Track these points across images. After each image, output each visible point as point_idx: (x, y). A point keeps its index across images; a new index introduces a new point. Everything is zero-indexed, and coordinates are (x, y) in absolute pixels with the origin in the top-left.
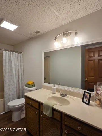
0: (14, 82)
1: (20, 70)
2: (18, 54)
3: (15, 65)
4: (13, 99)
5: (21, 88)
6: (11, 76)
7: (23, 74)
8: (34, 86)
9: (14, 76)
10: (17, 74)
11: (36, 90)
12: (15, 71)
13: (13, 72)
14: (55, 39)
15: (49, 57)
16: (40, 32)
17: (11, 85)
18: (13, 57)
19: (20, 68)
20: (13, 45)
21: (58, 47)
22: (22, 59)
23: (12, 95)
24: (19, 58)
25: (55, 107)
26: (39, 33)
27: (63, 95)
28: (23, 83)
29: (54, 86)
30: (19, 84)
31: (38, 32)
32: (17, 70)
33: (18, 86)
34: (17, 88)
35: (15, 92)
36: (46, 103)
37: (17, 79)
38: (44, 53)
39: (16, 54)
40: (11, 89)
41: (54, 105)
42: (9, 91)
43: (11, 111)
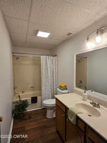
0: (49, 83)
1: (54, 72)
2: (53, 57)
3: (50, 68)
4: (49, 98)
5: (55, 89)
6: (47, 77)
7: (57, 76)
8: (66, 89)
9: (50, 78)
10: (52, 76)
11: (68, 93)
12: (50, 74)
13: (48, 74)
14: (88, 39)
15: (87, 58)
16: (71, 33)
17: (47, 85)
18: (48, 60)
19: (54, 70)
20: (50, 49)
21: (91, 48)
22: (56, 62)
23: (48, 94)
24: (54, 62)
25: (79, 115)
26: (71, 35)
27: (94, 104)
28: (57, 84)
29: (85, 93)
30: (53, 85)
31: (69, 34)
32: (52, 72)
33: (52, 87)
34: (52, 89)
35: (49, 92)
36: (71, 109)
37: (52, 81)
38: (76, 55)
39: (52, 57)
40: (47, 89)
41: (79, 113)
42: (45, 90)
43: (45, 108)
